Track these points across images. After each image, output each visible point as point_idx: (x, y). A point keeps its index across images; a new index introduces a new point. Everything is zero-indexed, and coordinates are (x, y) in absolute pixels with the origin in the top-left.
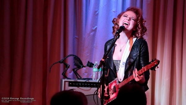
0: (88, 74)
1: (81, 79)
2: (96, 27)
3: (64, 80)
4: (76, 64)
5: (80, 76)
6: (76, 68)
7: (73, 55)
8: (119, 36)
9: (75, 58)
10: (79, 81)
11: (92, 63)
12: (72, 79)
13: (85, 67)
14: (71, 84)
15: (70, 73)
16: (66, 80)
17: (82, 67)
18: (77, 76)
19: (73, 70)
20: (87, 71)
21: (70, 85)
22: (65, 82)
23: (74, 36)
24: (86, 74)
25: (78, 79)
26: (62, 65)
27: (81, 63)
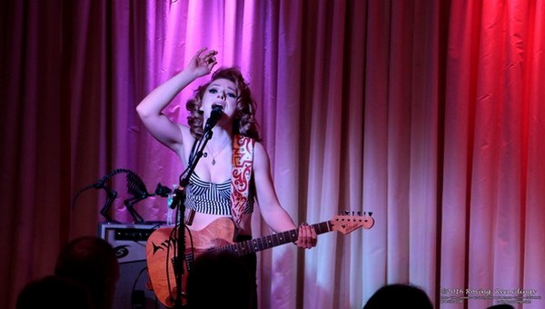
0: (160, 212)
1: (142, 222)
2: (177, 107)
3: (104, 227)
4: (130, 191)
5: (140, 217)
6: (131, 199)
7: (125, 171)
8: (211, 134)
9: (128, 176)
10: (137, 227)
11: (166, 188)
12: (124, 224)
13: (151, 195)
14: (121, 234)
15: (121, 208)
16: (109, 225)
17: (146, 197)
18: (133, 216)
19: (126, 203)
20: (159, 204)
21: (117, 238)
22: (107, 229)
23: (128, 127)
24: (157, 210)
25: (137, 223)
26: (102, 192)
27: (143, 188)
